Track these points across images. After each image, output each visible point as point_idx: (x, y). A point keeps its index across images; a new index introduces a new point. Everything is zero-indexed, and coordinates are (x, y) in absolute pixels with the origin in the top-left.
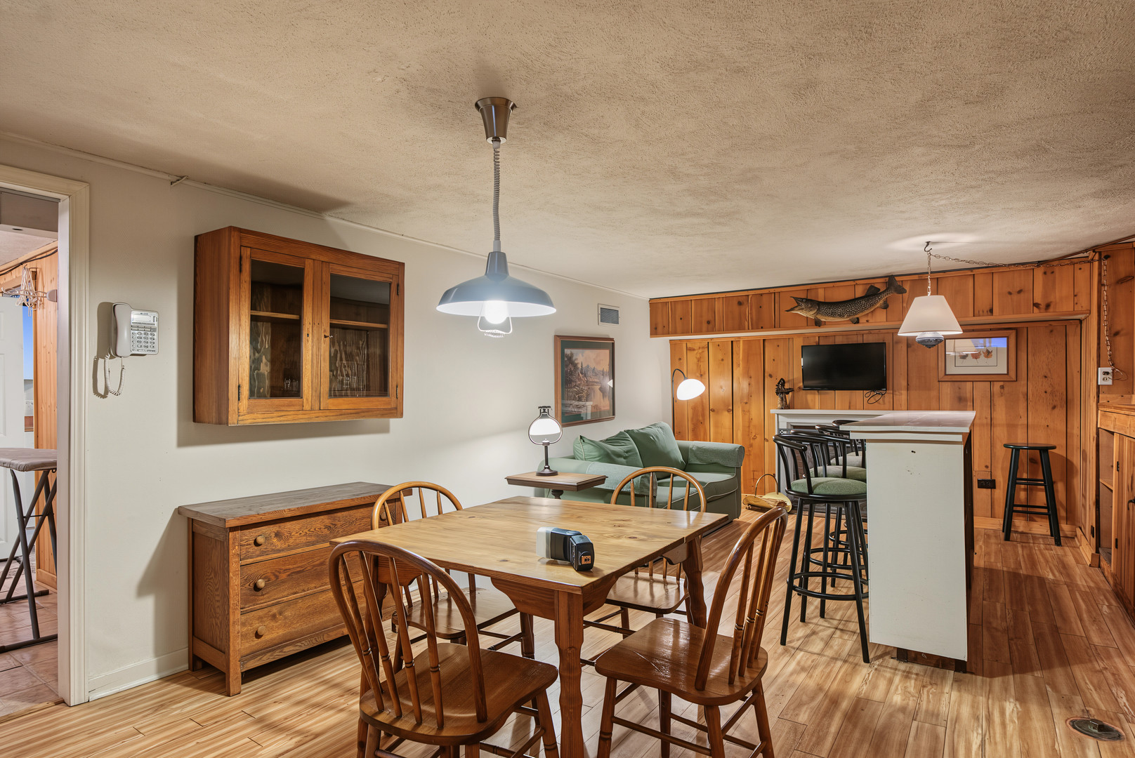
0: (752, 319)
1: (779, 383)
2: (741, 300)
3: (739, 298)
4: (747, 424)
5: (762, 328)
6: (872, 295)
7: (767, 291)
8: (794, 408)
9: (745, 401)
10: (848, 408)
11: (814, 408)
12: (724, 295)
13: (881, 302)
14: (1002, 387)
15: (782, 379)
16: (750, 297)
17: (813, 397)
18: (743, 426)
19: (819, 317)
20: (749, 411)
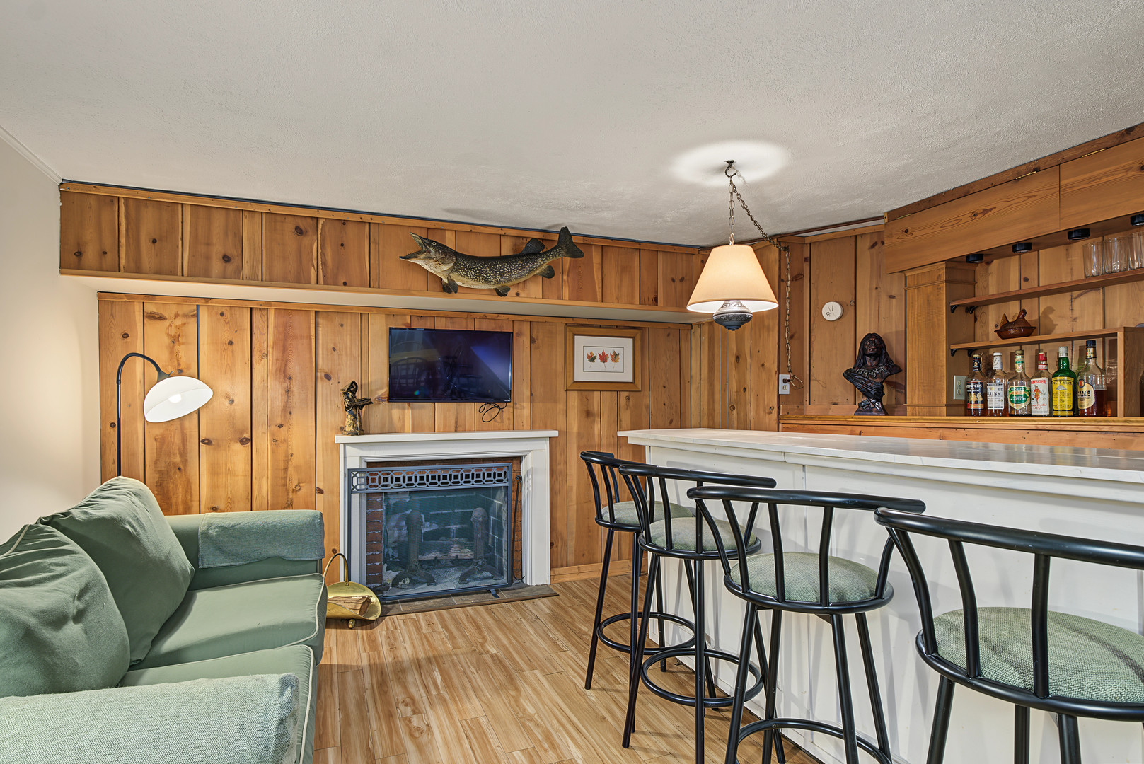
0: (324, 264)
1: (349, 389)
2: (302, 224)
3: (299, 220)
4: (282, 465)
5: (345, 284)
6: (533, 254)
7: (356, 217)
8: (369, 433)
9: (279, 421)
10: (453, 428)
11: (401, 431)
12: (265, 209)
13: (544, 266)
14: (628, 398)
15: (354, 382)
16: (321, 222)
17: (402, 413)
18: (274, 469)
19: (454, 276)
20: (285, 441)
